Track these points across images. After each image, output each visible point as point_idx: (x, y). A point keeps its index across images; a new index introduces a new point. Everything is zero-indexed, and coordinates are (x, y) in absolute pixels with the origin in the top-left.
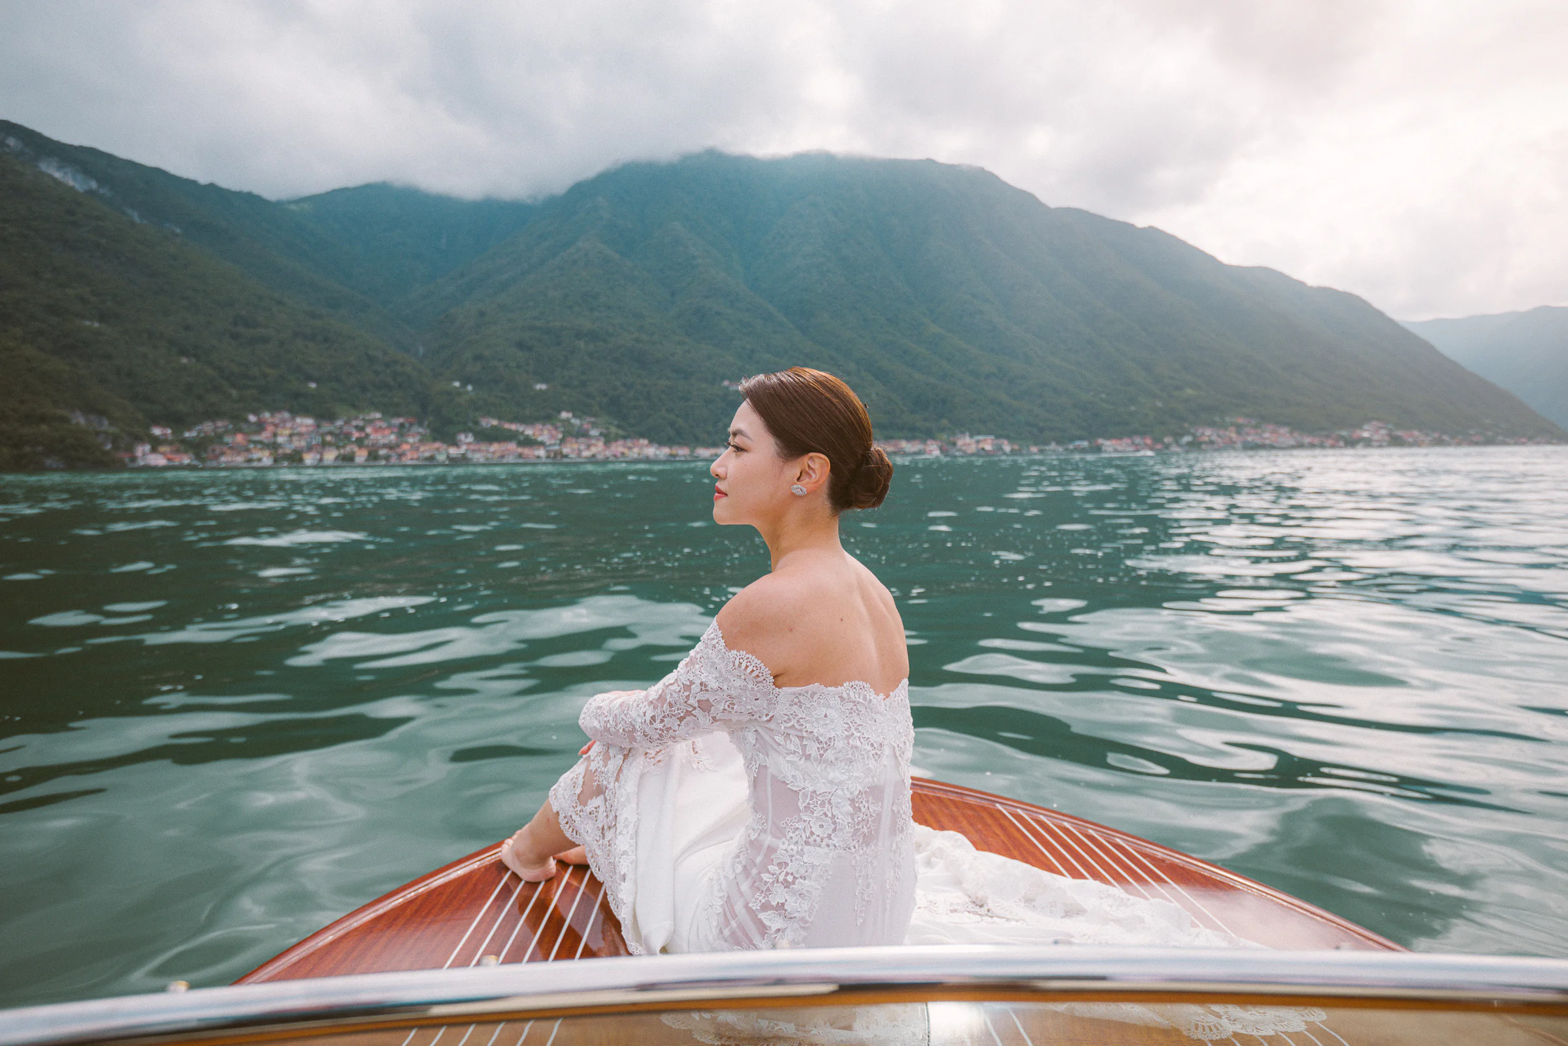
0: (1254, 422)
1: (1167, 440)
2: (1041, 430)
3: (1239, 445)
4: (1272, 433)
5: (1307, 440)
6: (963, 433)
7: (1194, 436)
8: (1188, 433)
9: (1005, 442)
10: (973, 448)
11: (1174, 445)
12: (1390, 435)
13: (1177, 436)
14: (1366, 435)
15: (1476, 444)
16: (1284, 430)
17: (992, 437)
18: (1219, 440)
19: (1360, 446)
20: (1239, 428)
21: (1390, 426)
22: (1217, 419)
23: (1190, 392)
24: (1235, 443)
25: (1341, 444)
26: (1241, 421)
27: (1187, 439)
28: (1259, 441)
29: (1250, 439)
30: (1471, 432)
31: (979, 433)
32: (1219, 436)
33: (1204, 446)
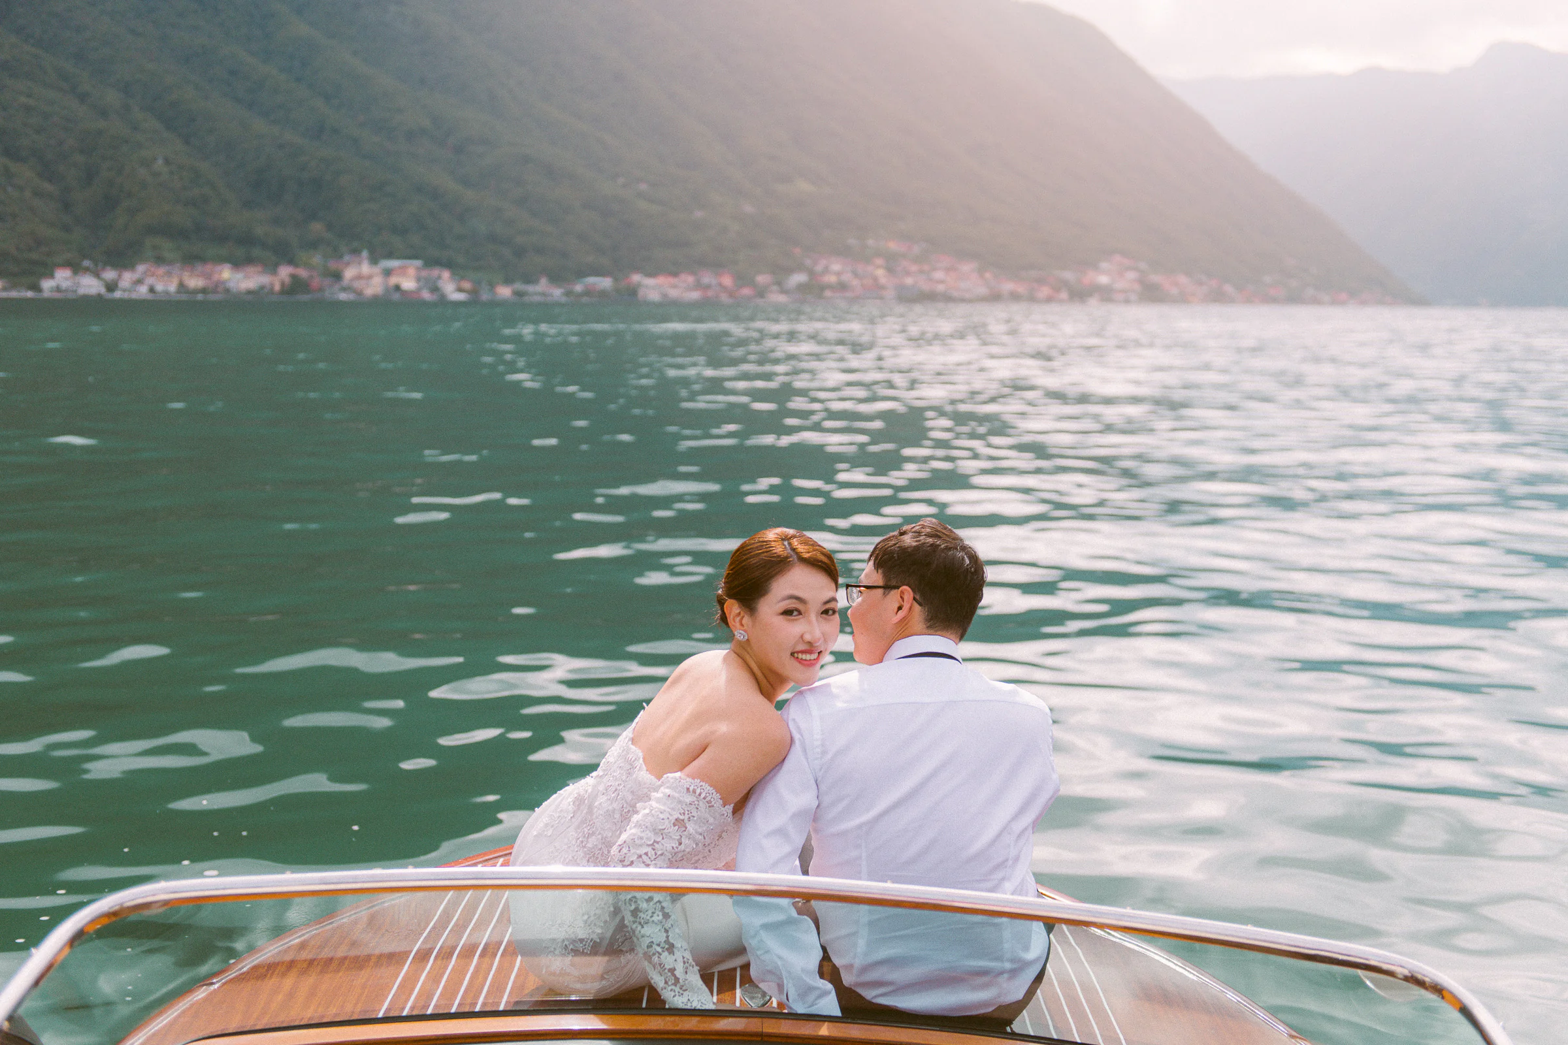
0: (916, 249)
1: (762, 279)
2: (520, 252)
3: (890, 294)
4: (948, 270)
5: (1008, 286)
6: (356, 252)
7: (811, 273)
8: (800, 268)
9: (446, 274)
10: (375, 286)
11: (775, 288)
12: (1141, 282)
13: (780, 271)
14: (1103, 279)
15: (1274, 300)
16: (967, 267)
17: (418, 263)
18: (855, 282)
19: (1093, 302)
20: (891, 262)
21: (1143, 266)
22: (852, 241)
23: (804, 186)
24: (882, 288)
25: (1064, 295)
26: (893, 246)
27: (798, 278)
28: (925, 286)
29: (909, 281)
30: (1267, 279)
31: (390, 255)
32: (856, 274)
33: (828, 293)
